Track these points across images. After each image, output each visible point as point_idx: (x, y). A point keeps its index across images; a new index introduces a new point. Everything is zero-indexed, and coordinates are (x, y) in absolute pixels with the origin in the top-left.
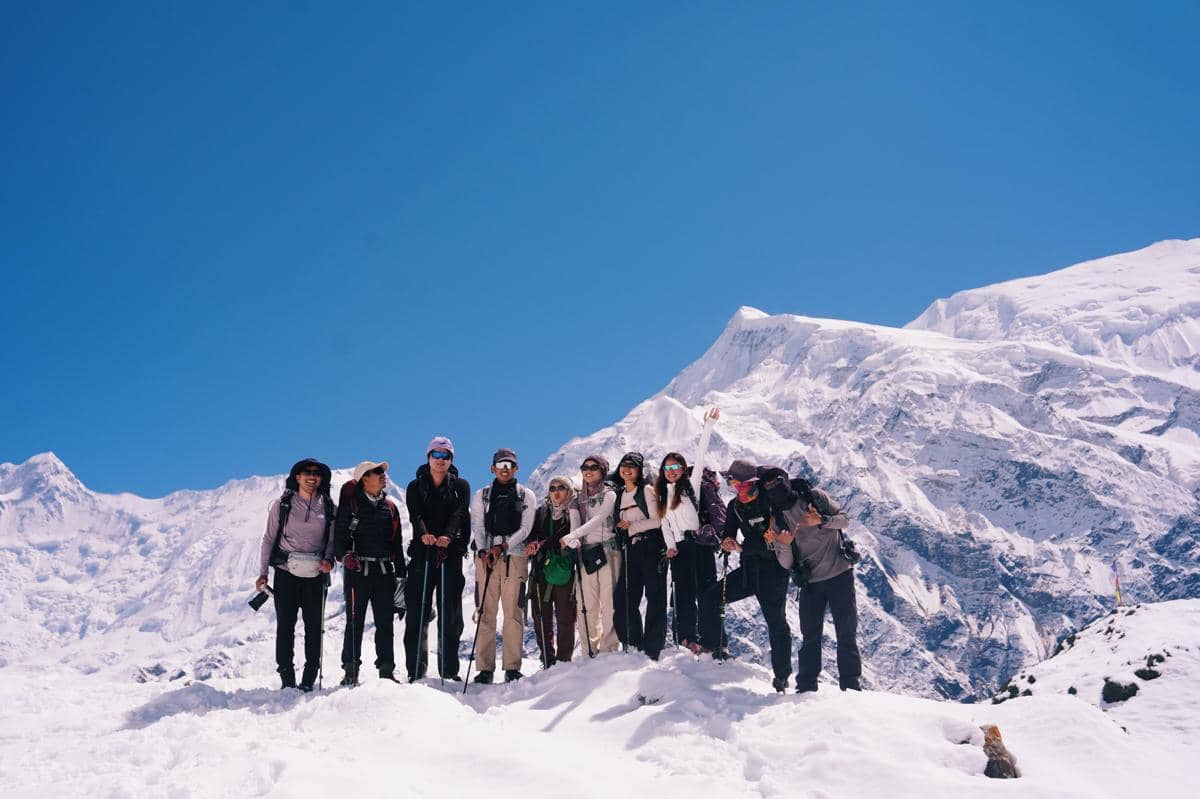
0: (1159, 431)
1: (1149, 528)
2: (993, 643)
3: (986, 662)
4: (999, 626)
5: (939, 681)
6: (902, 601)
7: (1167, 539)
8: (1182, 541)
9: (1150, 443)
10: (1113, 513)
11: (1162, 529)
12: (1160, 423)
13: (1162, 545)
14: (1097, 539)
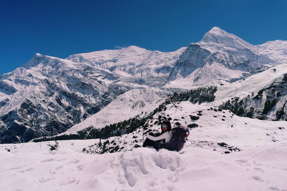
0: (103, 79)
1: (101, 93)
2: (77, 111)
3: (75, 114)
4: (78, 108)
5: (68, 116)
6: (63, 104)
7: (104, 95)
8: (106, 96)
9: (102, 80)
10: (96, 91)
11: (103, 94)
12: (104, 78)
13: (103, 96)
14: (94, 95)
